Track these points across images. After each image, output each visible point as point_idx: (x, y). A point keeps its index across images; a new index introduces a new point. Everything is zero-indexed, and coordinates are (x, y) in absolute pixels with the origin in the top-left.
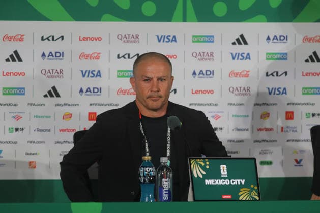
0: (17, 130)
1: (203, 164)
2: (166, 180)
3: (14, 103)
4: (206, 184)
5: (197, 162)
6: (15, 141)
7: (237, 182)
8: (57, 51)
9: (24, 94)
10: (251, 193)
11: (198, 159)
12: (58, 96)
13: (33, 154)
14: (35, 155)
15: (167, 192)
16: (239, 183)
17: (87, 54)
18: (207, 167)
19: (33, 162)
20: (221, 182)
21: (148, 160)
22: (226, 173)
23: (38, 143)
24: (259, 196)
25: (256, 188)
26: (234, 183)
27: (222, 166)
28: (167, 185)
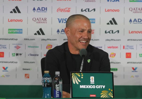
0: (17, 54)
1: (79, 76)
2: (58, 85)
3: (15, 39)
4: (80, 88)
5: (76, 75)
6: (16, 61)
7: (100, 87)
8: (43, 7)
9: (22, 33)
10: (108, 93)
11: (76, 72)
12: (43, 34)
13: (28, 69)
14: (29, 70)
15: (58, 93)
16: (101, 88)
17: (62, 9)
18: (82, 78)
19: (27, 74)
20: (90, 87)
21: (47, 73)
22: (94, 81)
23: (31, 62)
24: (113, 96)
25: (112, 90)
26: (98, 88)
27: (91, 77)
28: (58, 88)
